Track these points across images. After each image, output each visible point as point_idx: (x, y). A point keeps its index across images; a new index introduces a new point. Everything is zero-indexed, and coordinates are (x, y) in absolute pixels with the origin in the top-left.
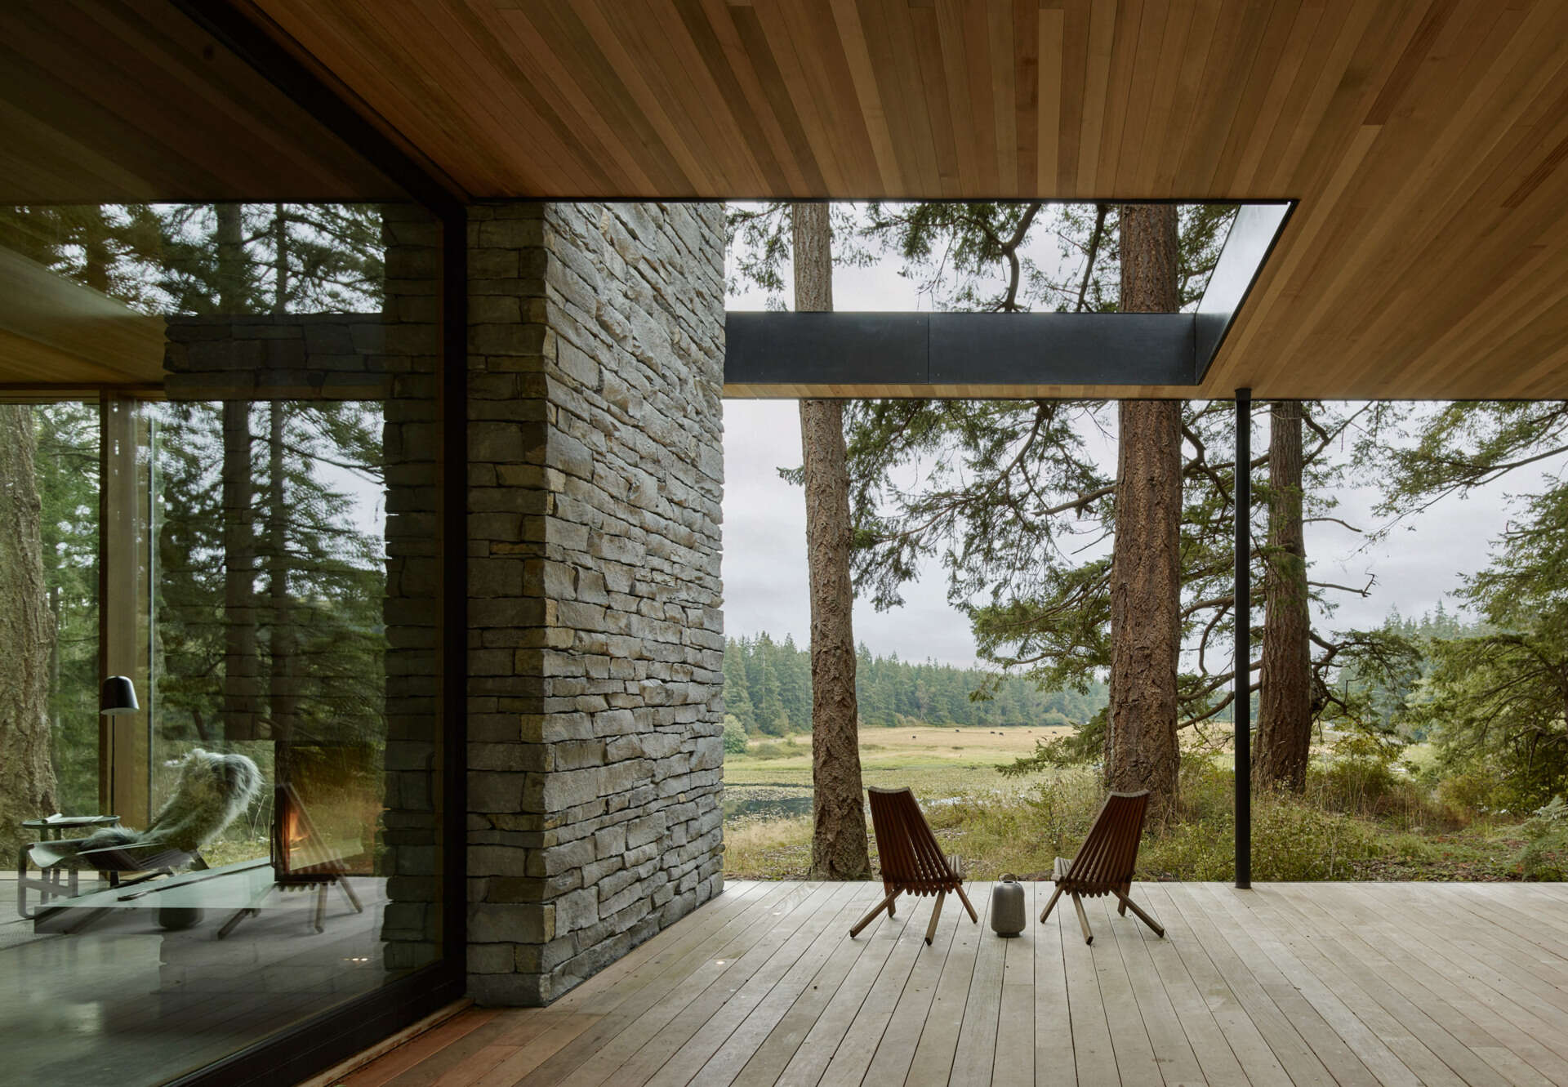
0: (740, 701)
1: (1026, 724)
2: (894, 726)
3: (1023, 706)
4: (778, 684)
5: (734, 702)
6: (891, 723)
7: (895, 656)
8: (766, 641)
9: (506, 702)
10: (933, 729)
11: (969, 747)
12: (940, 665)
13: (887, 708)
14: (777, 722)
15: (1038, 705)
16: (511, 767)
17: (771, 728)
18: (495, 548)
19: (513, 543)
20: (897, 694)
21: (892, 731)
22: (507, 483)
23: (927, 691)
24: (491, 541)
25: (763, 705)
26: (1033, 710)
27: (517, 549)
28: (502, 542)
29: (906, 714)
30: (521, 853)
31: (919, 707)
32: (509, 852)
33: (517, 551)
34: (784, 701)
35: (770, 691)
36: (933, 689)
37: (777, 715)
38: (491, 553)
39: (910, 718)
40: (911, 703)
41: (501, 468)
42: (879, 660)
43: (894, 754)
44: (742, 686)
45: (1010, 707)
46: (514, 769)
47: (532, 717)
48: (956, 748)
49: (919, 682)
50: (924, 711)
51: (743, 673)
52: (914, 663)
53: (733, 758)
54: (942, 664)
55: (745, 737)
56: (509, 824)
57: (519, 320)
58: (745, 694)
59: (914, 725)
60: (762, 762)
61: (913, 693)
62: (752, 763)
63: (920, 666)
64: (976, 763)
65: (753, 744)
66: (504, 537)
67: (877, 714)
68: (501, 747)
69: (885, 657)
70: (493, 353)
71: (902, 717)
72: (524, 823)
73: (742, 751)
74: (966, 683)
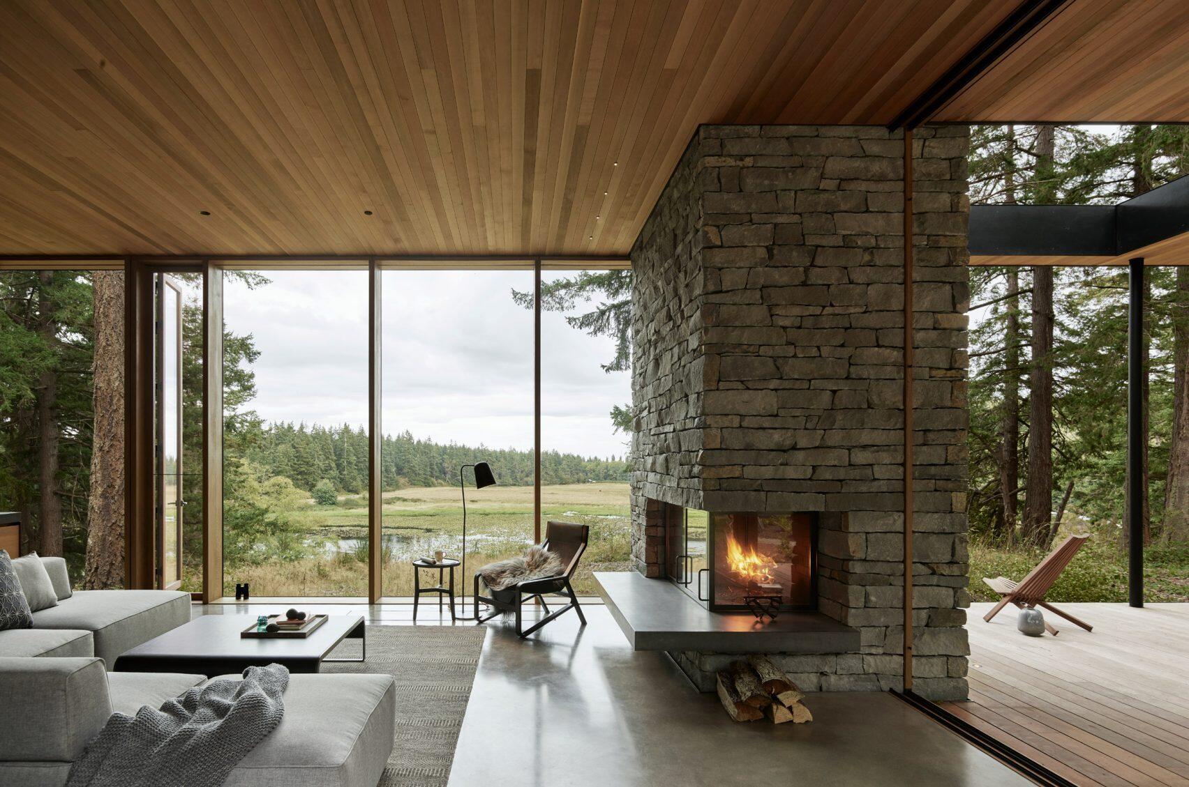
0: (331, 469)
1: (515, 485)
2: (430, 486)
3: (513, 472)
4: (354, 458)
5: (326, 470)
6: (427, 485)
7: (429, 439)
8: (347, 429)
9: (940, 483)
10: (455, 488)
11: (480, 500)
12: (459, 445)
13: (424, 474)
14: (354, 483)
15: (522, 472)
16: (944, 530)
17: (350, 488)
18: (934, 373)
19: (946, 369)
20: (431, 465)
21: (428, 489)
22: (942, 326)
23: (451, 462)
24: (931, 368)
25: (345, 473)
26: (519, 475)
27: (949, 373)
28: (939, 368)
29: (437, 478)
30: (951, 592)
31: (445, 474)
32: (944, 591)
33: (948, 375)
34: (358, 470)
35: (349, 463)
36: (454, 461)
37: (354, 479)
38: (930, 377)
39: (439, 481)
40: (440, 471)
41: (939, 316)
42: (419, 442)
43: (432, 505)
44: (332, 460)
45: (503, 473)
46: (947, 531)
47: (958, 494)
48: (473, 501)
49: (445, 456)
50: (448, 476)
51: (332, 451)
52: (441, 444)
53: (328, 508)
54: (460, 444)
55: (336, 493)
56: (946, 570)
57: (950, 210)
58: (333, 465)
59: (442, 485)
60: (347, 511)
61: (441, 464)
62: (340, 511)
63: (445, 446)
64: (487, 511)
65: (341, 498)
66: (941, 366)
67: (417, 478)
68: (936, 516)
69: (423, 440)
70: (934, 233)
71: (434, 480)
72: (956, 570)
73: (334, 504)
74: (475, 457)
